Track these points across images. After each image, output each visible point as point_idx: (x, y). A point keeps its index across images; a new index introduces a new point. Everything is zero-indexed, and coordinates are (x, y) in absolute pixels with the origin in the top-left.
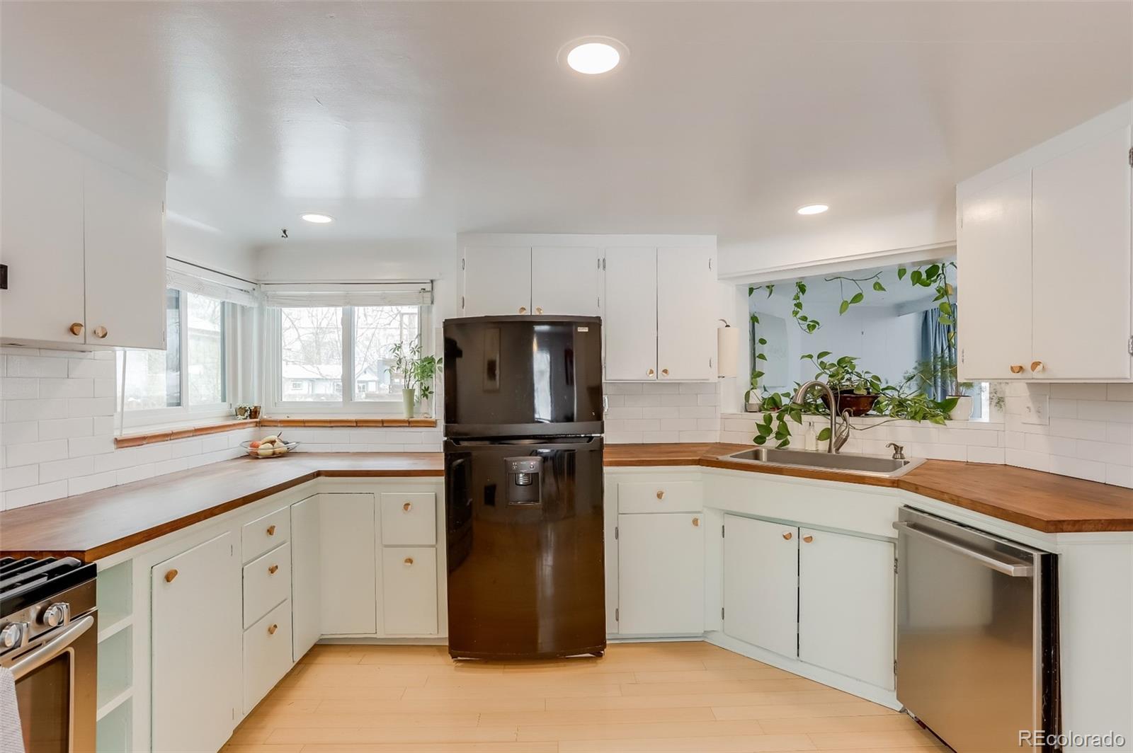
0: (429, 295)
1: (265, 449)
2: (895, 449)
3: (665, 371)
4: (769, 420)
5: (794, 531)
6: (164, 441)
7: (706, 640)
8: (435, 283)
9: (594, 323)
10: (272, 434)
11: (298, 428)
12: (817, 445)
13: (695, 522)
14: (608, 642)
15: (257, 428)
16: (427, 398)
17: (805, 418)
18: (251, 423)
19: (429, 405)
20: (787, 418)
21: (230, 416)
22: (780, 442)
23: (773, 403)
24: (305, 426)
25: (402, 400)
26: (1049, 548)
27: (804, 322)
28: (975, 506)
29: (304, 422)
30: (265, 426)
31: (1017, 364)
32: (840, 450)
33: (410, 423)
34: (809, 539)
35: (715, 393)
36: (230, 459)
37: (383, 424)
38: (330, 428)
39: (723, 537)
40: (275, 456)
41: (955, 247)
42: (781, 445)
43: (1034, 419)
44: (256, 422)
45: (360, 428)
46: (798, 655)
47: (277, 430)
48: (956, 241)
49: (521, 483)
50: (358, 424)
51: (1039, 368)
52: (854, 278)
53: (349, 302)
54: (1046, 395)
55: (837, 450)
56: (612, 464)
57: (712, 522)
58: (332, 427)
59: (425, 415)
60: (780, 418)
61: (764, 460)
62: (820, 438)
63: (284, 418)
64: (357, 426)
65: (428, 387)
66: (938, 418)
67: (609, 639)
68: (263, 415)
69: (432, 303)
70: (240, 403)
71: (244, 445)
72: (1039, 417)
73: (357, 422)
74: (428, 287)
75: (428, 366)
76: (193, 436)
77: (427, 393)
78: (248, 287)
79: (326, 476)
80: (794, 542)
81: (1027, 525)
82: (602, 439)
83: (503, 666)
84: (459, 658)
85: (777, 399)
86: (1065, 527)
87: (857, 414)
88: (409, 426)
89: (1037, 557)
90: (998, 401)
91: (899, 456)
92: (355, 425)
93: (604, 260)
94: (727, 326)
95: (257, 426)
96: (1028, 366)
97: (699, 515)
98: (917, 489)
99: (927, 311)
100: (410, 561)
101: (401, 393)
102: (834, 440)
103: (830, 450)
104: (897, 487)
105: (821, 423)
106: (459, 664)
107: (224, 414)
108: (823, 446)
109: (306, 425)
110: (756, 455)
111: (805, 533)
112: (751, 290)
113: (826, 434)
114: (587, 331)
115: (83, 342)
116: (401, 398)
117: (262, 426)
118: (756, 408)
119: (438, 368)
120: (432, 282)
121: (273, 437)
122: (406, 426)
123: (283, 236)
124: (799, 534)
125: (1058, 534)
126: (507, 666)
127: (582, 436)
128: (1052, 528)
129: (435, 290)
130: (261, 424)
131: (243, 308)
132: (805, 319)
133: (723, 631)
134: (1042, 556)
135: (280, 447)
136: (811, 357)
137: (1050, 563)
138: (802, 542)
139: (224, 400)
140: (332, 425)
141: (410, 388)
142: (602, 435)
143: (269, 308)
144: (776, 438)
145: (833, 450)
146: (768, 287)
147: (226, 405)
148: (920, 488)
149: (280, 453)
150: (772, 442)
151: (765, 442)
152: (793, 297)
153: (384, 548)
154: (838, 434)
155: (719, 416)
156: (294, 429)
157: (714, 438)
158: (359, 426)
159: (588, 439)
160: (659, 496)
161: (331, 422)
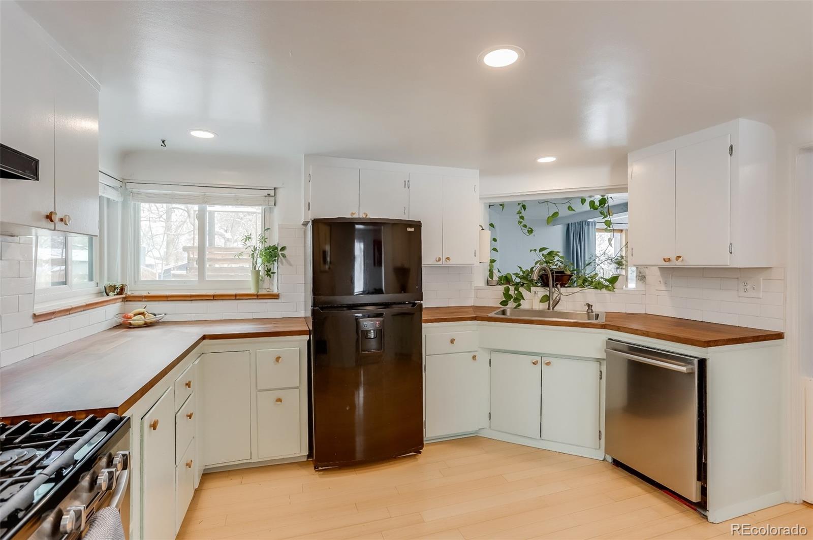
0: (272, 199)
1: (139, 320)
2: (588, 306)
3: (448, 258)
4: (507, 290)
5: (539, 359)
6: (65, 315)
7: (478, 435)
8: (277, 191)
9: (417, 225)
10: (138, 307)
11: (161, 302)
12: (539, 305)
13: (474, 357)
14: (425, 443)
15: (123, 303)
16: (270, 277)
17: (533, 289)
18: (120, 298)
19: (272, 283)
20: (521, 289)
21: (100, 294)
22: (516, 304)
23: (506, 280)
24: (168, 301)
25: (250, 279)
26: (702, 356)
27: (525, 228)
28: (659, 336)
29: (167, 297)
30: (130, 301)
31: (667, 257)
32: (555, 308)
33: (258, 296)
34: (548, 364)
35: (471, 273)
36: (106, 329)
37: (236, 297)
38: (190, 302)
39: (490, 366)
40: (148, 325)
41: (627, 188)
42: (517, 306)
43: (663, 287)
44: (123, 298)
45: (215, 301)
46: (541, 436)
47: (143, 304)
48: (627, 185)
49: (372, 337)
50: (215, 298)
51: (680, 259)
52: (555, 203)
53: (205, 200)
54: (670, 274)
55: (553, 308)
56: (428, 321)
57: (483, 357)
58: (192, 300)
59: (268, 290)
60: (516, 289)
61: (508, 315)
62: (542, 301)
63: (145, 294)
64: (213, 299)
65: (270, 269)
66: (610, 288)
67: (425, 441)
68: (128, 292)
69: (275, 205)
70: (106, 283)
71: (117, 316)
72: (666, 286)
73: (214, 296)
74: (272, 193)
75: (273, 252)
76: (84, 310)
77: (269, 273)
78: (117, 184)
79: (210, 339)
80: (538, 366)
81: (693, 344)
82: (421, 304)
83: (353, 470)
84: (320, 468)
85: (509, 277)
86: (711, 344)
87: (563, 285)
88: (257, 299)
89: (696, 361)
90: (641, 277)
91: (590, 311)
92: (212, 298)
93: (409, 181)
94: (483, 229)
95: (123, 301)
96: (673, 258)
97: (476, 353)
98: (619, 329)
99: (568, 224)
100: (279, 400)
101: (250, 274)
102: (551, 303)
103: (549, 309)
104: (605, 328)
105: (541, 292)
106: (321, 473)
107: (96, 292)
108: (544, 306)
109: (168, 299)
110: (504, 312)
111: (546, 360)
112: (490, 206)
113: (545, 299)
114: (413, 230)
115: (53, 229)
116: (249, 278)
117: (127, 301)
118: (495, 283)
119: (282, 254)
120: (275, 189)
121: (142, 310)
122: (255, 299)
123: (162, 145)
124: (541, 360)
125: (709, 348)
126: (356, 470)
127: (407, 302)
128: (706, 345)
129: (278, 195)
130: (126, 299)
131: (108, 199)
132: (525, 226)
133: (490, 428)
134: (698, 360)
135: (150, 318)
136: (535, 250)
137: (702, 363)
138: (544, 366)
139: (91, 279)
140: (191, 299)
141: (257, 269)
142: (421, 302)
143: (132, 203)
144: (514, 301)
145: (551, 308)
146: (501, 205)
147: (93, 283)
148: (621, 328)
149: (151, 323)
150: (511, 304)
151: (508, 304)
152: (516, 212)
153: (258, 392)
154: (554, 299)
155: (473, 288)
156: (157, 303)
157: (470, 302)
158: (216, 300)
159: (412, 304)
160: (452, 341)
161: (191, 296)
